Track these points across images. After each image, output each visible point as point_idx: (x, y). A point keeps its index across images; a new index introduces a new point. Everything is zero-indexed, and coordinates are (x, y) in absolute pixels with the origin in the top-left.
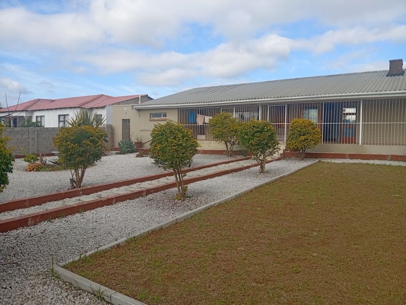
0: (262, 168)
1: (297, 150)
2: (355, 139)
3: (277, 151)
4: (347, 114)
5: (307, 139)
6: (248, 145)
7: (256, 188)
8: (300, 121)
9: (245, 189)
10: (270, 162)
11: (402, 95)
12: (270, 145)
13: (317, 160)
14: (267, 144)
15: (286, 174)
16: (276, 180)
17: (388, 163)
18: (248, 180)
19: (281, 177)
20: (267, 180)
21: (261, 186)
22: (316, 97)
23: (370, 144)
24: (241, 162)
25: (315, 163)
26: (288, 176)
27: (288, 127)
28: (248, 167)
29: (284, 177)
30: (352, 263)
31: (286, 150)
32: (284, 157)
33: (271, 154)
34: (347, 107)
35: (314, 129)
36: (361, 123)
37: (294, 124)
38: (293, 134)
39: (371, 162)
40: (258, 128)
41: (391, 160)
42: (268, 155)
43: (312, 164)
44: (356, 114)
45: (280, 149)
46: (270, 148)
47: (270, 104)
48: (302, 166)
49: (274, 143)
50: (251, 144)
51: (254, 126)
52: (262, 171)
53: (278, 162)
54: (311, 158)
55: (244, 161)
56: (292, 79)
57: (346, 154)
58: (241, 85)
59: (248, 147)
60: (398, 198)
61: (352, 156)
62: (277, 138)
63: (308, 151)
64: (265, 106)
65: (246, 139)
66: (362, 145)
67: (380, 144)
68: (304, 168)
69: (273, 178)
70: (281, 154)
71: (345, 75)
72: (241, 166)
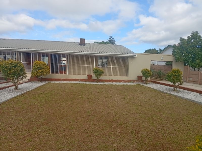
0: (16, 87)
1: (37, 77)
2: (66, 72)
3: (25, 78)
4: (63, 60)
5: (43, 72)
6: (7, 74)
7: (11, 99)
8: (39, 62)
9: (4, 100)
10: (22, 83)
11: (84, 54)
12: (21, 74)
13: (47, 82)
14: (19, 74)
15: (30, 89)
16: (24, 94)
17: (79, 82)
18: (7, 94)
19: (27, 92)
20: (19, 94)
21: (14, 98)
22: (47, 51)
23: (72, 74)
24: (3, 84)
25: (46, 84)
26: (31, 91)
27: (32, 65)
28: (8, 87)
29: (29, 91)
30: (58, 130)
31: (32, 77)
32: (30, 80)
33: (22, 79)
34: (63, 57)
35: (46, 66)
36: (68, 65)
37: (35, 63)
38: (35, 69)
39: (72, 82)
40: (13, 64)
41: (80, 81)
42: (20, 80)
43: (45, 84)
44: (66, 60)
45: (27, 77)
46: (21, 76)
47: (22, 52)
48: (40, 85)
49: (23, 73)
50: (9, 74)
51: (11, 64)
52: (16, 89)
53: (27, 83)
54: (45, 81)
55: (6, 84)
56: (35, 40)
57: (61, 79)
58: (5, 39)
59: (7, 75)
60: (81, 97)
61: (64, 80)
62: (26, 70)
63: (43, 77)
64: (19, 53)
65: (5, 71)
66: (69, 75)
67: (76, 74)
68: (40, 86)
69: (22, 93)
70: (29, 79)
71: (61, 42)
72: (3, 87)
